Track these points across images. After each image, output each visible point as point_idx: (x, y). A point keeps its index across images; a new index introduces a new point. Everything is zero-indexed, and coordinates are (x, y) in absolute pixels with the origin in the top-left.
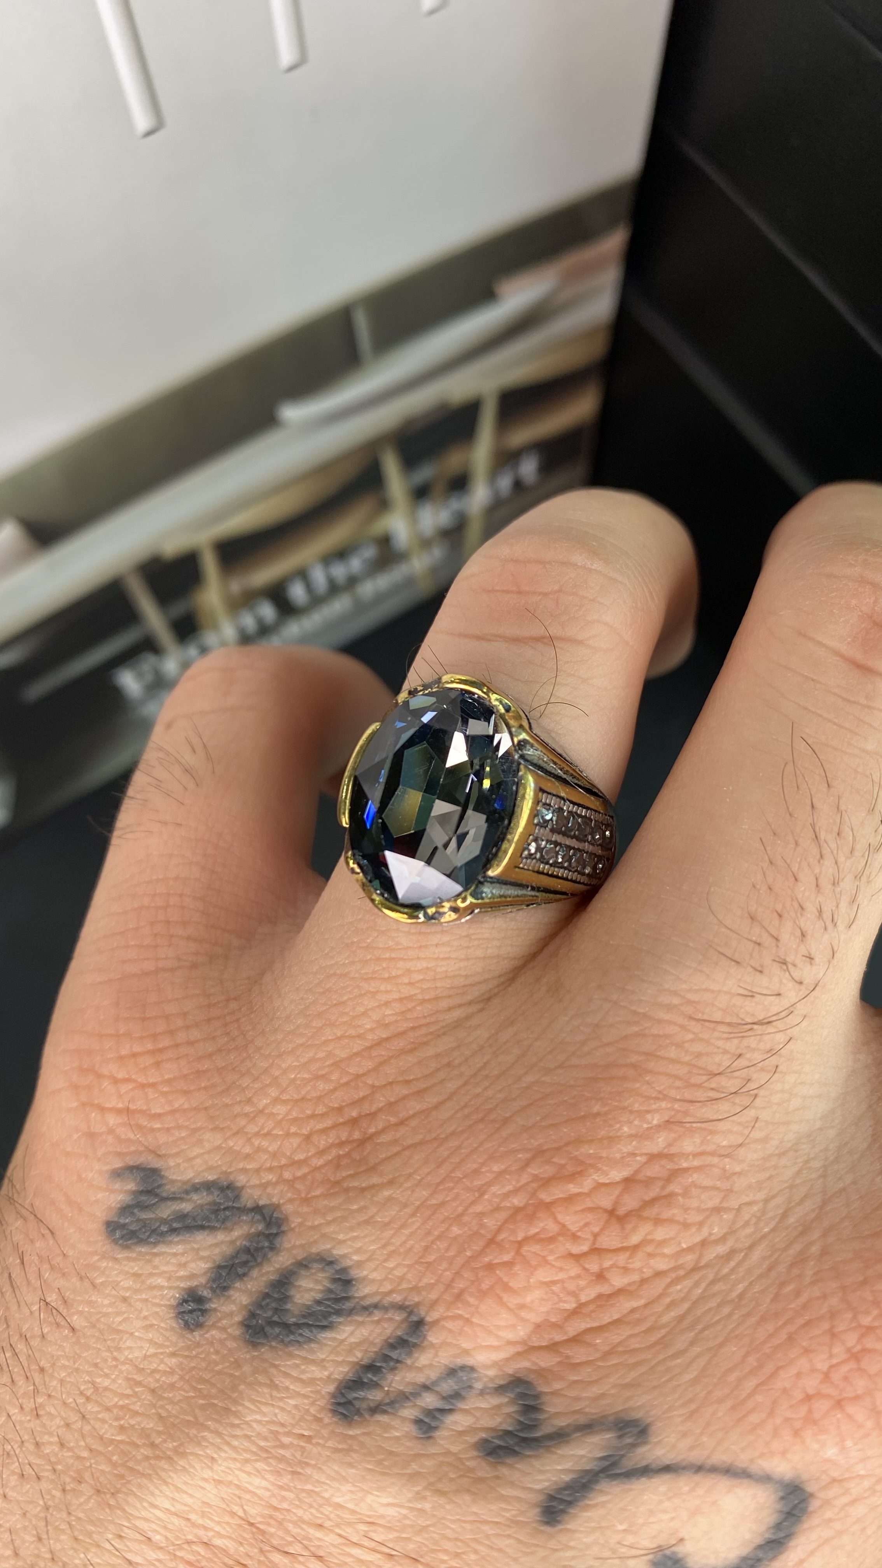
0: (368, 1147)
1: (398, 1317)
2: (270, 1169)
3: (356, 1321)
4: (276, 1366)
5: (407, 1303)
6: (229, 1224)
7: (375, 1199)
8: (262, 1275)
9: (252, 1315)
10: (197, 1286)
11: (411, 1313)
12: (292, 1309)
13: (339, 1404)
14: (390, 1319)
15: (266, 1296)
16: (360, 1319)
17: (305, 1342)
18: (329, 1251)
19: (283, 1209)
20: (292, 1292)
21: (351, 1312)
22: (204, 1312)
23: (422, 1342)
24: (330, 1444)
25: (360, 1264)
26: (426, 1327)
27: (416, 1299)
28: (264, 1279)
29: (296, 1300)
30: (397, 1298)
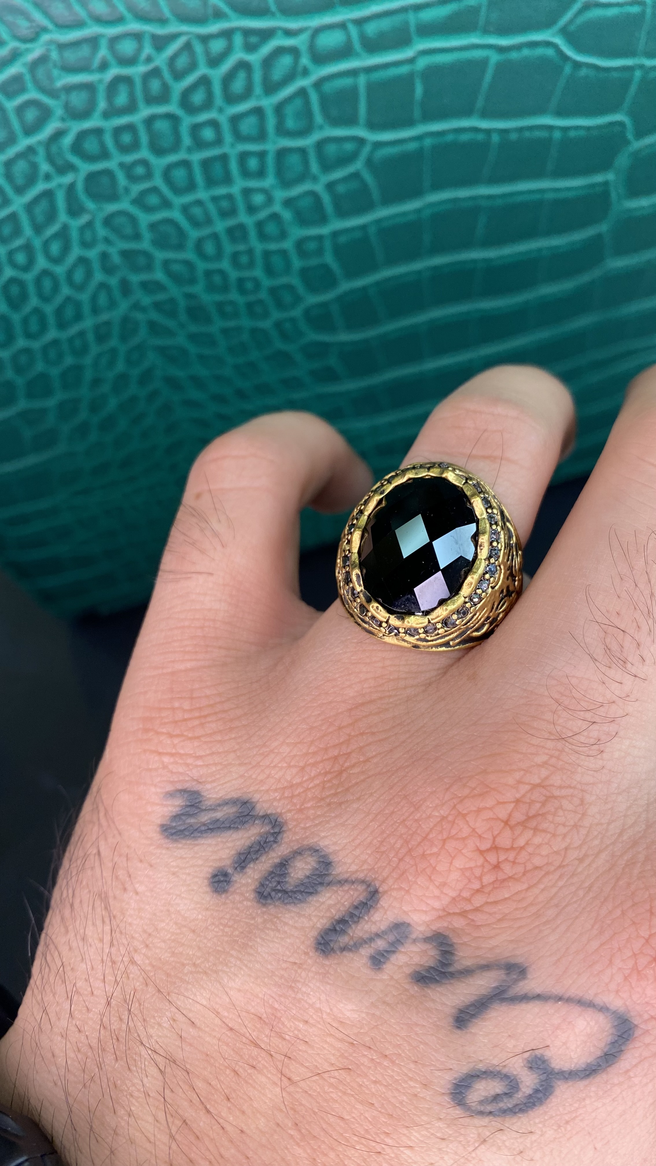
0: (344, 775)
1: (361, 888)
2: (276, 790)
3: (333, 889)
4: (278, 918)
5: (367, 879)
6: (246, 826)
7: (348, 809)
8: (269, 859)
9: (262, 885)
10: (224, 866)
11: (369, 886)
12: (290, 880)
13: (320, 944)
14: (356, 890)
15: (272, 872)
16: (335, 888)
17: (297, 904)
18: (316, 842)
19: (284, 816)
20: (290, 870)
21: (329, 884)
22: (228, 882)
23: (377, 904)
24: (313, 969)
25: (335, 852)
26: (380, 895)
27: (373, 876)
28: (270, 862)
29: (292, 875)
30: (361, 876)
